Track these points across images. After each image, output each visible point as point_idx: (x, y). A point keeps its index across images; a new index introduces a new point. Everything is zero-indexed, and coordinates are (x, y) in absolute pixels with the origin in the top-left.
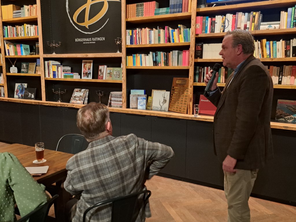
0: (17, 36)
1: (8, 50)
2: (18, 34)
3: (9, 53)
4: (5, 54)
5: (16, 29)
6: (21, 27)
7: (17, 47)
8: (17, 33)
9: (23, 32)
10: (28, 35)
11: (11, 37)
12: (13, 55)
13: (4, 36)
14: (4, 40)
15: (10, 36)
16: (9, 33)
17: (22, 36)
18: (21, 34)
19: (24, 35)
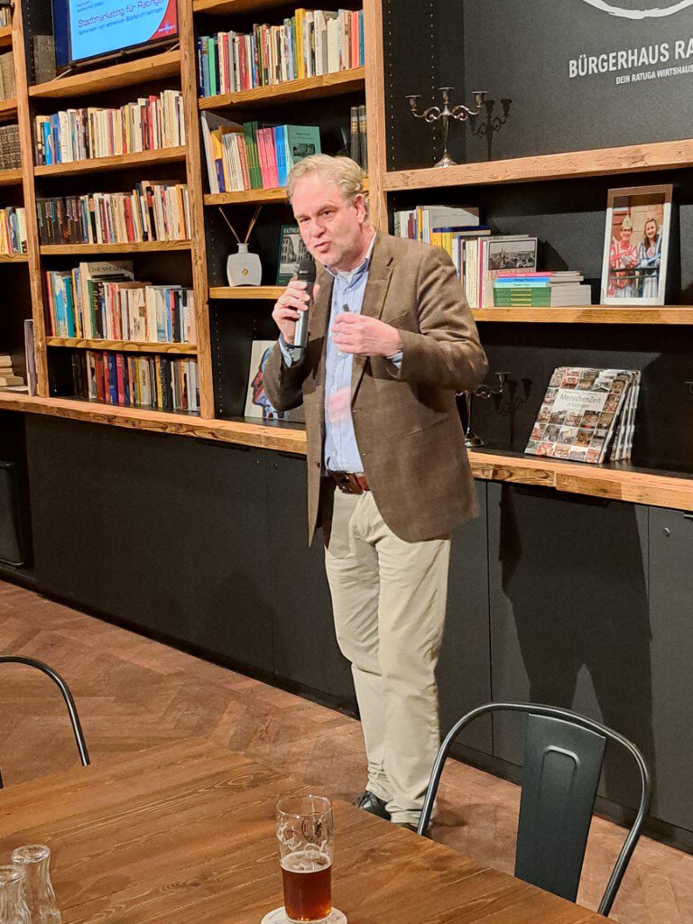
0: (261, 84)
1: (219, 162)
2: (266, 70)
3: (221, 178)
4: (206, 188)
5: (258, 41)
6: (282, 27)
7: (260, 141)
8: (258, 64)
9: (290, 54)
10: (313, 70)
11: (232, 90)
12: (241, 188)
13: (200, 92)
14: (199, 112)
15: (228, 86)
16: (222, 70)
17: (285, 79)
18: (278, 68)
19: (296, 72)
